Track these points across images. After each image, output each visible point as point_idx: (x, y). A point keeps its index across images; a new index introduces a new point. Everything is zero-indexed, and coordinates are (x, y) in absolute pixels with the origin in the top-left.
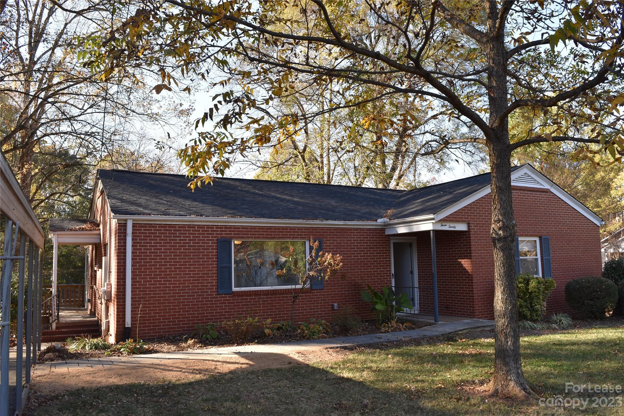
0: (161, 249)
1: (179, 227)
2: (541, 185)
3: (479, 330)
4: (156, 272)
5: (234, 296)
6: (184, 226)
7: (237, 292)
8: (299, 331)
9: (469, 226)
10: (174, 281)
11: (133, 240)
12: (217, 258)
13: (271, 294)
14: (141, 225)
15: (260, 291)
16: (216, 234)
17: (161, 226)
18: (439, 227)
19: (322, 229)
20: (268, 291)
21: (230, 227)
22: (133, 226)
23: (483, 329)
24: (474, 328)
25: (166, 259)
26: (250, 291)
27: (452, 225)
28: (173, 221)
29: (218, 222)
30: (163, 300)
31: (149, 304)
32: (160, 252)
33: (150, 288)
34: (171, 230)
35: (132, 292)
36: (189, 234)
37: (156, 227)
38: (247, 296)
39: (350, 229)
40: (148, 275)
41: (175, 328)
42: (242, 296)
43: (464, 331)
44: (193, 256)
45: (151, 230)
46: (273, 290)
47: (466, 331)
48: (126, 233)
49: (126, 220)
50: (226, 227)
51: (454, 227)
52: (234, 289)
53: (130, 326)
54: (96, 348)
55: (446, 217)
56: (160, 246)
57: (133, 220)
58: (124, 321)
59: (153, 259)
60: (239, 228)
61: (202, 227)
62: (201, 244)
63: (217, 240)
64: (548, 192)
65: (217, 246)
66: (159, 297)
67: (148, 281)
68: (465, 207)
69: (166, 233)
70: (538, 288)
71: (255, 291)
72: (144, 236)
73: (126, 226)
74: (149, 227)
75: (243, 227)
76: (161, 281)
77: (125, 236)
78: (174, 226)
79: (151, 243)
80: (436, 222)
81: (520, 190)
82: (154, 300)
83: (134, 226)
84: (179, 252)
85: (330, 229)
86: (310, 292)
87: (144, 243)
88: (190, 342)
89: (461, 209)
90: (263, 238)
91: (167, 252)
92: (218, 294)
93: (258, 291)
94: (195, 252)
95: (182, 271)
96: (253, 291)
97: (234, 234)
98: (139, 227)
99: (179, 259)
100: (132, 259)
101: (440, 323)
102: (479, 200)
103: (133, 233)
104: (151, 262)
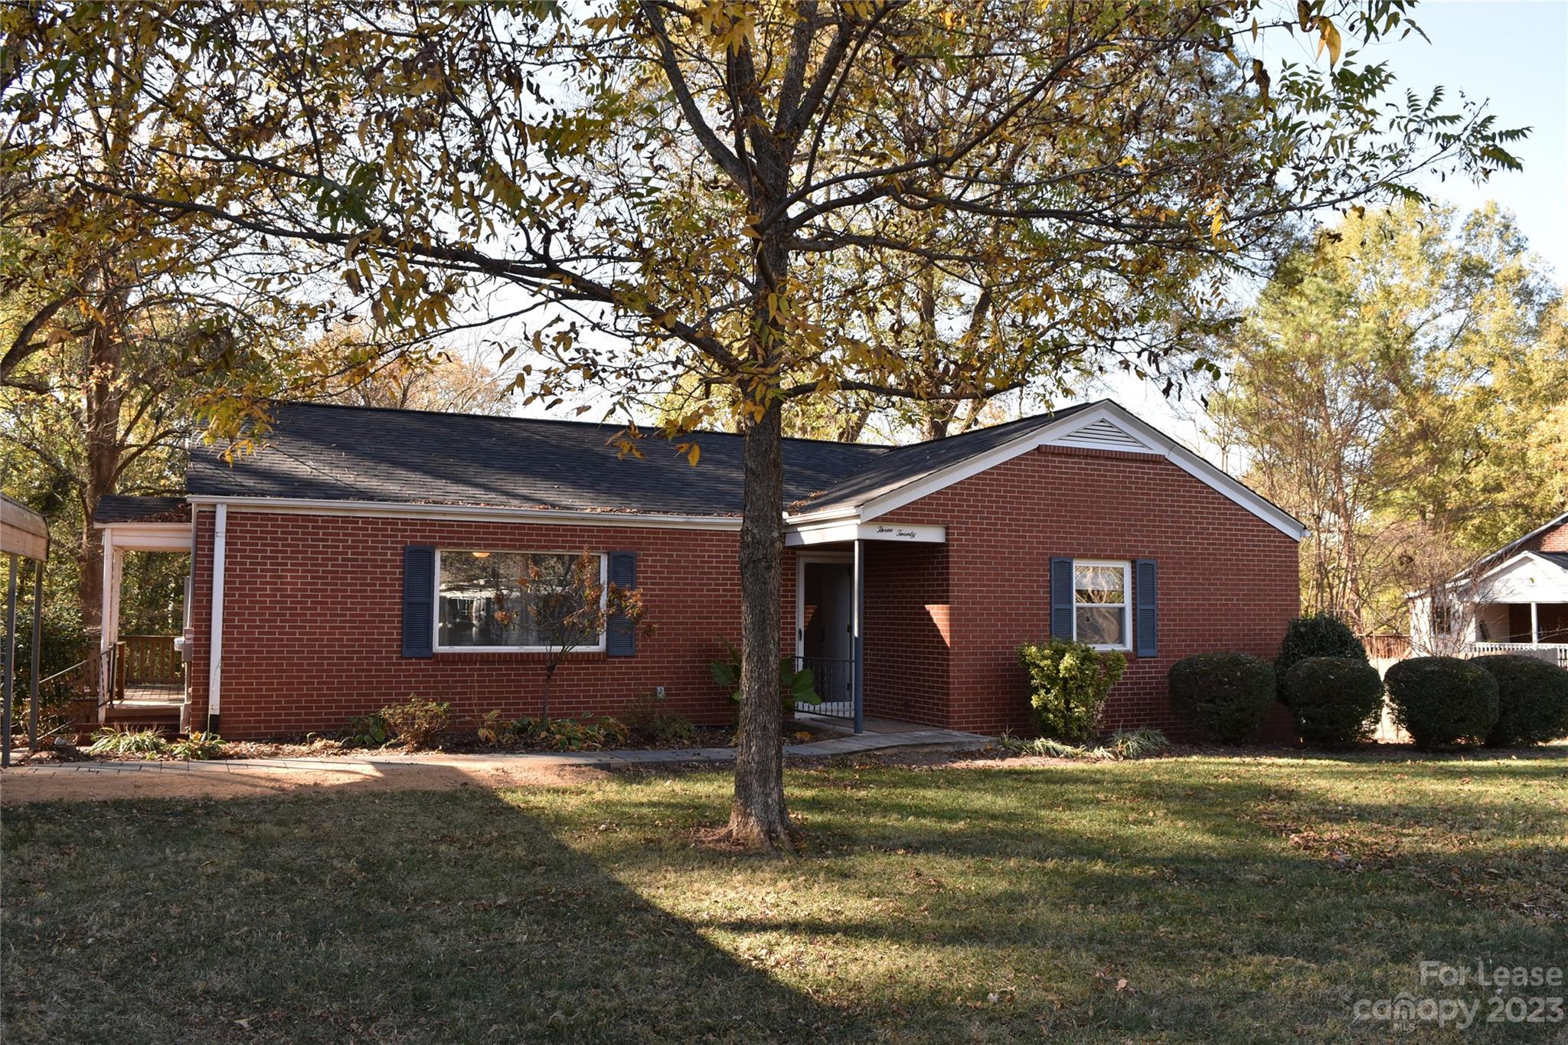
0: (286, 564)
1: (323, 521)
2: (1144, 446)
3: (926, 750)
4: (275, 608)
5: (437, 662)
6: (334, 520)
7: (443, 654)
8: (543, 734)
9: (947, 534)
10: (311, 627)
11: (227, 544)
12: (402, 585)
13: (518, 662)
14: (245, 516)
15: (494, 654)
16: (402, 536)
17: (287, 518)
18: (874, 534)
19: (639, 530)
20: (511, 654)
21: (433, 523)
22: (228, 518)
23: (936, 748)
24: (915, 746)
25: (296, 583)
26: (471, 654)
27: (907, 529)
28: (310, 509)
29: (406, 512)
32: (283, 570)
33: (262, 639)
34: (307, 527)
35: (223, 646)
36: (344, 535)
37: (277, 519)
38: (464, 662)
39: (702, 533)
41: (310, 721)
42: (455, 662)
43: (889, 752)
44: (352, 578)
45: (266, 526)
46: (522, 654)
47: (895, 750)
48: (213, 530)
49: (215, 506)
50: (424, 523)
51: (913, 536)
52: (437, 648)
53: (217, 712)
54: (139, 749)
55: (891, 513)
56: (283, 558)
57: (228, 506)
58: (207, 703)
59: (268, 583)
60: (453, 526)
61: (374, 521)
62: (369, 556)
63: (403, 548)
64: (1160, 463)
65: (403, 561)
67: (258, 627)
68: (938, 492)
69: (297, 533)
70: (1082, 671)
71: (482, 655)
72: (251, 538)
73: (214, 517)
74: (262, 519)
75: (461, 524)
76: (285, 627)
77: (213, 537)
78: (312, 519)
79: (265, 551)
80: (863, 524)
81: (1086, 457)
83: (230, 516)
84: (324, 571)
85: (655, 531)
86: (604, 662)
87: (251, 551)
88: (318, 744)
89: (930, 497)
90: (504, 546)
91: (297, 571)
92: (402, 658)
93: (488, 654)
94: (356, 572)
95: (328, 609)
96: (477, 654)
97: (440, 538)
98: (242, 519)
99: (323, 584)
100: (226, 582)
101: (865, 733)
102: (977, 477)
103: (227, 531)
104: (265, 589)
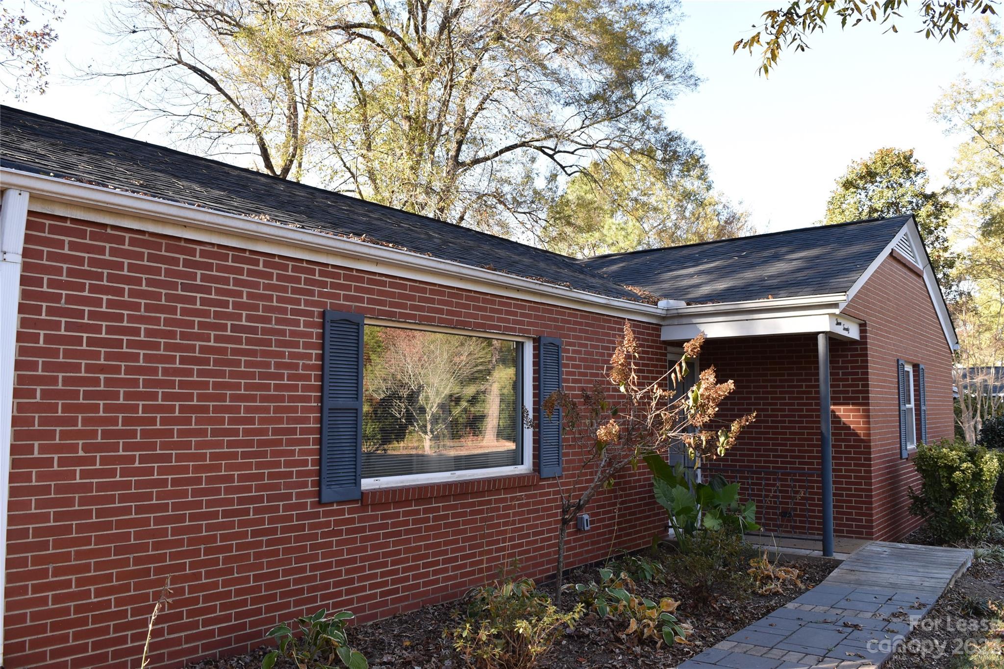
0: (137, 332)
1: (203, 254)
2: (916, 262)
4: (114, 421)
5: (364, 507)
7: (374, 493)
10: (179, 458)
11: (23, 280)
12: (321, 379)
14: (60, 225)
16: (321, 294)
17: (139, 238)
19: (561, 311)
21: (361, 276)
22: (29, 224)
25: (155, 371)
26: (408, 490)
28: (185, 226)
29: (329, 253)
30: (138, 536)
31: (80, 555)
32: (130, 344)
33: (88, 487)
34: (176, 261)
36: (237, 283)
37: (121, 241)
38: (398, 504)
40: (80, 435)
44: (248, 364)
45: (102, 251)
49: (3, 190)
52: (367, 483)
56: (131, 318)
57: (34, 196)
59: (102, 369)
60: (383, 284)
61: (280, 263)
62: (273, 326)
63: (323, 315)
65: (321, 337)
66: (120, 524)
67: (80, 461)
69: (158, 271)
72: (70, 273)
74: (93, 236)
76: (132, 459)
78: (186, 247)
79: (98, 302)
82: (100, 540)
83: (34, 219)
84: (203, 349)
87: (70, 299)
91: (156, 346)
92: (320, 503)
94: (253, 353)
97: (370, 301)
98: (54, 229)
99: (201, 373)
101: (837, 556)
103: (25, 253)
104: (97, 382)
